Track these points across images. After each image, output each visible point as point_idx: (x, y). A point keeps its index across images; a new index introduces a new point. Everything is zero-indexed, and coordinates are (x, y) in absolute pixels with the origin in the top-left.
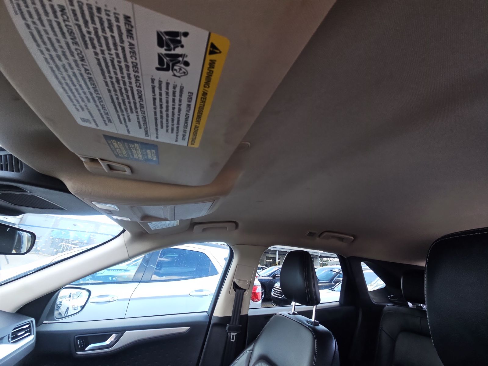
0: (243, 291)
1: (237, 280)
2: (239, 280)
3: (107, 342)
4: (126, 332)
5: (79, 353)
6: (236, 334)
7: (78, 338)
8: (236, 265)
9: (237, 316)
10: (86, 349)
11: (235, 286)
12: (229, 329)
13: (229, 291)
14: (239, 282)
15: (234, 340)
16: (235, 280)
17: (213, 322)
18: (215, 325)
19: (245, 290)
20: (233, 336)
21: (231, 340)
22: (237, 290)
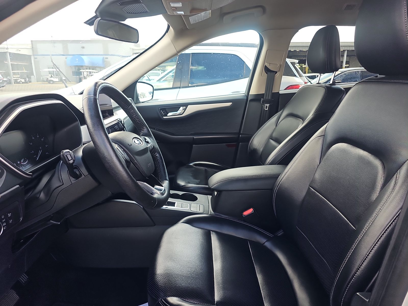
0: (274, 73)
1: (268, 64)
2: (270, 64)
3: (179, 112)
4: (189, 106)
5: (164, 117)
6: (269, 105)
7: (161, 109)
8: (266, 50)
9: (269, 93)
10: (168, 115)
11: (267, 70)
12: (263, 102)
13: (261, 74)
14: (270, 65)
15: (267, 109)
16: (266, 64)
17: (250, 98)
18: (251, 100)
19: (276, 72)
20: (267, 106)
21: (265, 109)
22: (269, 73)
